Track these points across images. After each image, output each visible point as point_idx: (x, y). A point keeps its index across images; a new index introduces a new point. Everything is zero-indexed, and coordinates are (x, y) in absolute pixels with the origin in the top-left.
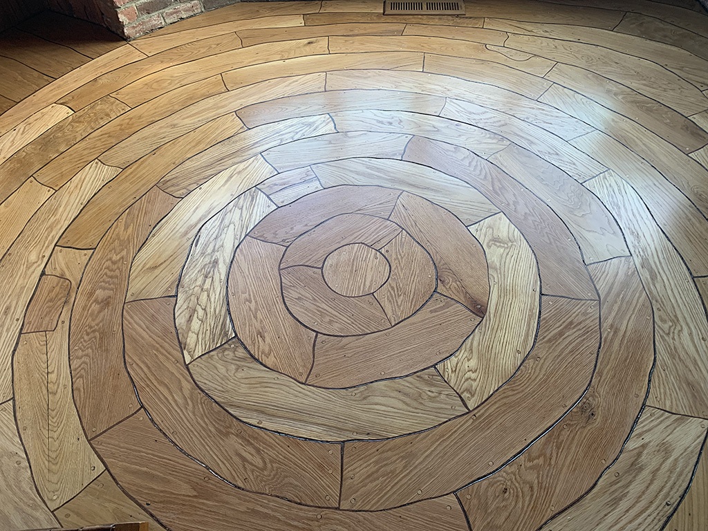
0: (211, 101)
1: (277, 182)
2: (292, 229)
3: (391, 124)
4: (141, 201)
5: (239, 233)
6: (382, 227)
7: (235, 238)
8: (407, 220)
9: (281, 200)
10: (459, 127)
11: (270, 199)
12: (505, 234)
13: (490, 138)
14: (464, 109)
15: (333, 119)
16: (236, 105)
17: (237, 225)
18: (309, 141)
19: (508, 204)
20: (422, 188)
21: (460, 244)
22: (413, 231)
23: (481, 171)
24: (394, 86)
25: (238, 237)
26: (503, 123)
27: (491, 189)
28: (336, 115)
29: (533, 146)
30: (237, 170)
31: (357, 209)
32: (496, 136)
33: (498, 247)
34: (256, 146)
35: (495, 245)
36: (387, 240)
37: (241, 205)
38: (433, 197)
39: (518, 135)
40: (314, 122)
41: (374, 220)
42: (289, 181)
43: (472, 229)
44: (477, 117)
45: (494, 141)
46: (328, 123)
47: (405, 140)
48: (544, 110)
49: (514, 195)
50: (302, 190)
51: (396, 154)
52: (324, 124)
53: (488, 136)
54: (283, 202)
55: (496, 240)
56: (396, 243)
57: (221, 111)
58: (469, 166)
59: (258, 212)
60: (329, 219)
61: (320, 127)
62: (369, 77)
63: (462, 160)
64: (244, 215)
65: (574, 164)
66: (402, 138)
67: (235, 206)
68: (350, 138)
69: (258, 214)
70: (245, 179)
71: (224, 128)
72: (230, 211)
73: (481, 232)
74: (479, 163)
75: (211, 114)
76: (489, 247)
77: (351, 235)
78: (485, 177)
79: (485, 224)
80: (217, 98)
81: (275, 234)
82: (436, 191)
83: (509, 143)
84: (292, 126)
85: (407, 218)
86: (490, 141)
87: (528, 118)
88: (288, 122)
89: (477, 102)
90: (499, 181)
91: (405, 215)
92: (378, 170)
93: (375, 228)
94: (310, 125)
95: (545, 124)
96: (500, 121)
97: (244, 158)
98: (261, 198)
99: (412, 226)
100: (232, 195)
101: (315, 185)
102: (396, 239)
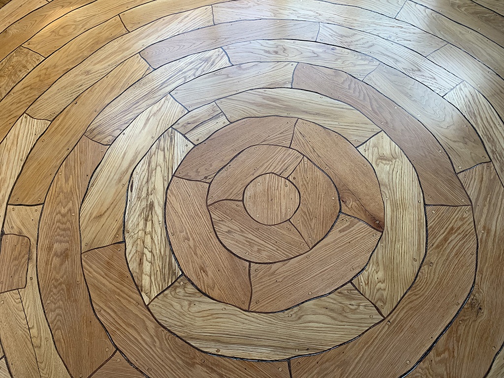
0: (115, 44)
1: (190, 121)
2: (211, 165)
3: (276, 53)
4: (75, 151)
5: (166, 174)
6: (286, 155)
7: (164, 180)
8: (306, 146)
9: (196, 138)
10: (335, 51)
11: (186, 138)
12: (388, 152)
13: (362, 59)
14: (336, 32)
15: (225, 52)
16: (139, 46)
17: (163, 166)
18: (209, 77)
19: (387, 123)
20: (314, 114)
21: (354, 165)
22: (312, 156)
23: (359, 92)
24: (273, 14)
25: (166, 178)
26: (370, 43)
27: (371, 109)
28: (228, 49)
29: (399, 64)
30: (152, 112)
31: (262, 140)
32: (367, 57)
33: (385, 165)
34: (164, 86)
35: (382, 163)
36: (292, 168)
37: (162, 147)
38: (324, 122)
39: (385, 55)
40: (210, 57)
41: (278, 150)
42: (199, 119)
43: (361, 149)
44: (348, 40)
45: (366, 62)
46: (223, 56)
47: (291, 68)
48: (402, 27)
49: (390, 113)
50: (213, 126)
51: (285, 83)
52: (219, 58)
53: (360, 58)
54: (198, 140)
55: (382, 158)
56: (300, 169)
57: (127, 53)
58: (349, 89)
59: (179, 152)
60: (240, 153)
61: (216, 62)
62: (250, 7)
63: (342, 83)
64: (167, 157)
65: (435, 79)
66: (288, 66)
67: (158, 148)
68: (244, 70)
69: (179, 154)
70: (161, 120)
71: (133, 70)
72: (154, 154)
73: (369, 152)
74: (357, 85)
75: (118, 58)
76: (377, 165)
77: (261, 166)
78: (364, 98)
79: (371, 144)
80: (121, 40)
81: (197, 171)
82: (325, 116)
83: (378, 63)
84: (192, 62)
85: (305, 144)
86: (363, 62)
87: (390, 37)
88: (188, 59)
89: (345, 24)
90: (376, 100)
91: (303, 141)
92: (274, 100)
93: (280, 157)
94: (207, 60)
95: (406, 42)
96: (368, 42)
97: (156, 99)
98: (178, 137)
99: (311, 153)
100: (152, 137)
101: (222, 121)
102: (300, 166)
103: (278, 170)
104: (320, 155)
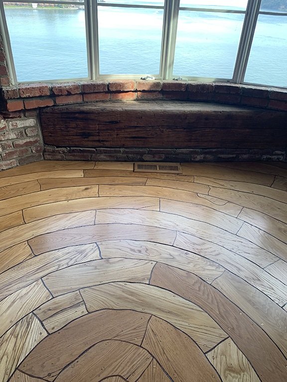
1: (51, 307)
3: (140, 251)
5: (10, 366)
8: (157, 346)
9: (52, 326)
10: (188, 255)
11: (43, 325)
13: (210, 265)
14: (189, 240)
15: (99, 248)
16: (29, 235)
17: (9, 357)
18: (80, 267)
19: (233, 329)
21: (202, 375)
22: (161, 359)
23: (208, 295)
24: (141, 221)
25: (9, 371)
26: (217, 252)
27: (218, 313)
28: (101, 244)
29: (241, 273)
31: (115, 335)
32: (214, 264)
33: (233, 377)
34: (38, 272)
36: (140, 371)
37: (17, 333)
38: (176, 322)
39: (229, 263)
40: (84, 250)
41: (129, 347)
42: (61, 306)
44: (199, 247)
45: (214, 268)
46: (95, 250)
47: (150, 266)
48: (242, 242)
49: (236, 318)
50: (71, 314)
51: (144, 279)
52: (92, 252)
53: (208, 263)
57: (18, 240)
58: (199, 291)
59: (31, 341)
60: (91, 347)
61: (89, 255)
62: (125, 214)
63: (193, 285)
64: (18, 345)
65: (273, 289)
66: (148, 264)
67: (12, 334)
68: (110, 263)
69: (30, 343)
72: (7, 340)
74: (205, 288)
78: (212, 301)
79: (219, 351)
81: (42, 366)
83: (224, 269)
84: (68, 253)
86: (210, 268)
87: (233, 249)
88: (66, 250)
89: (197, 235)
90: (223, 305)
91: (154, 340)
94: (81, 252)
95: (245, 254)
96: (215, 251)
99: (161, 354)
100: (11, 322)
101: (81, 310)
102: (148, 370)
103: (125, 373)
104: (170, 359)
